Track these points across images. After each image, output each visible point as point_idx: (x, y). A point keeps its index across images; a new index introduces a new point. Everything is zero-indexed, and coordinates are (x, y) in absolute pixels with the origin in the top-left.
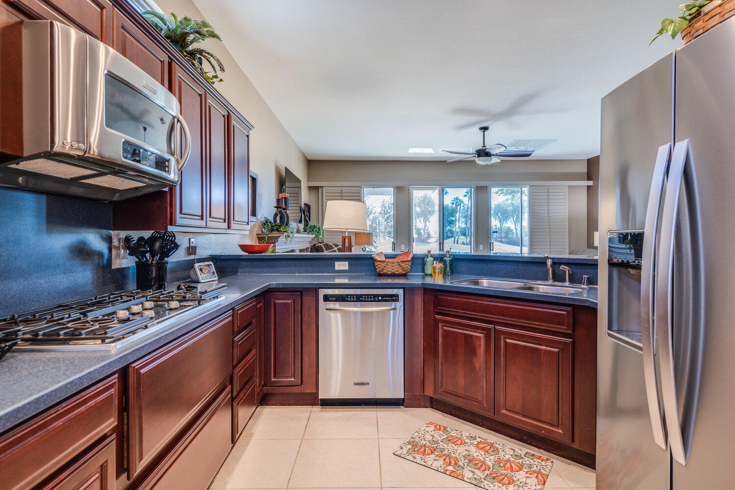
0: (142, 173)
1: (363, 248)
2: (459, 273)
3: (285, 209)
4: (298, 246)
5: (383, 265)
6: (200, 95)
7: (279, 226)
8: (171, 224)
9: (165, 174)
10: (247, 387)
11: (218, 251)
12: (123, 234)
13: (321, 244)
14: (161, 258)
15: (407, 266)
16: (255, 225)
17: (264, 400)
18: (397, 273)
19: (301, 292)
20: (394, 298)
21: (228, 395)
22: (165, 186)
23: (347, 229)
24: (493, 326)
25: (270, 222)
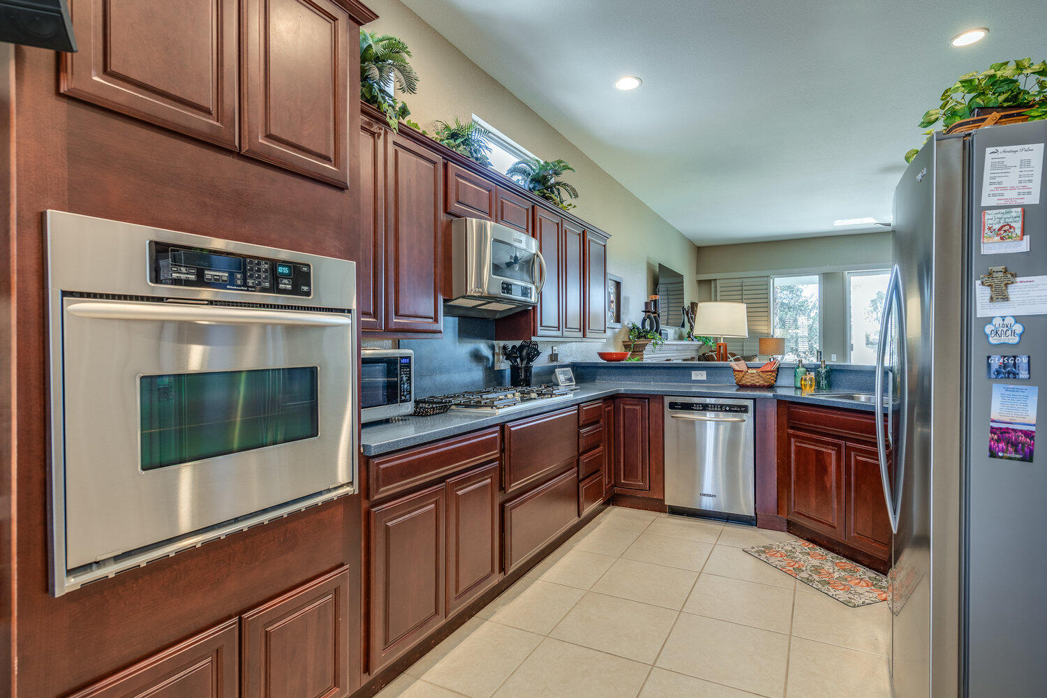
0: (511, 301)
3: (654, 313)
4: (675, 354)
6: (558, 224)
7: (647, 332)
8: (534, 335)
9: (528, 299)
10: (594, 476)
11: (578, 359)
12: (502, 343)
13: (713, 354)
14: (528, 363)
16: (620, 332)
17: (613, 499)
18: (758, 384)
19: (649, 399)
20: (744, 409)
21: (573, 474)
22: (530, 306)
23: (722, 335)
24: (843, 442)
25: (638, 328)
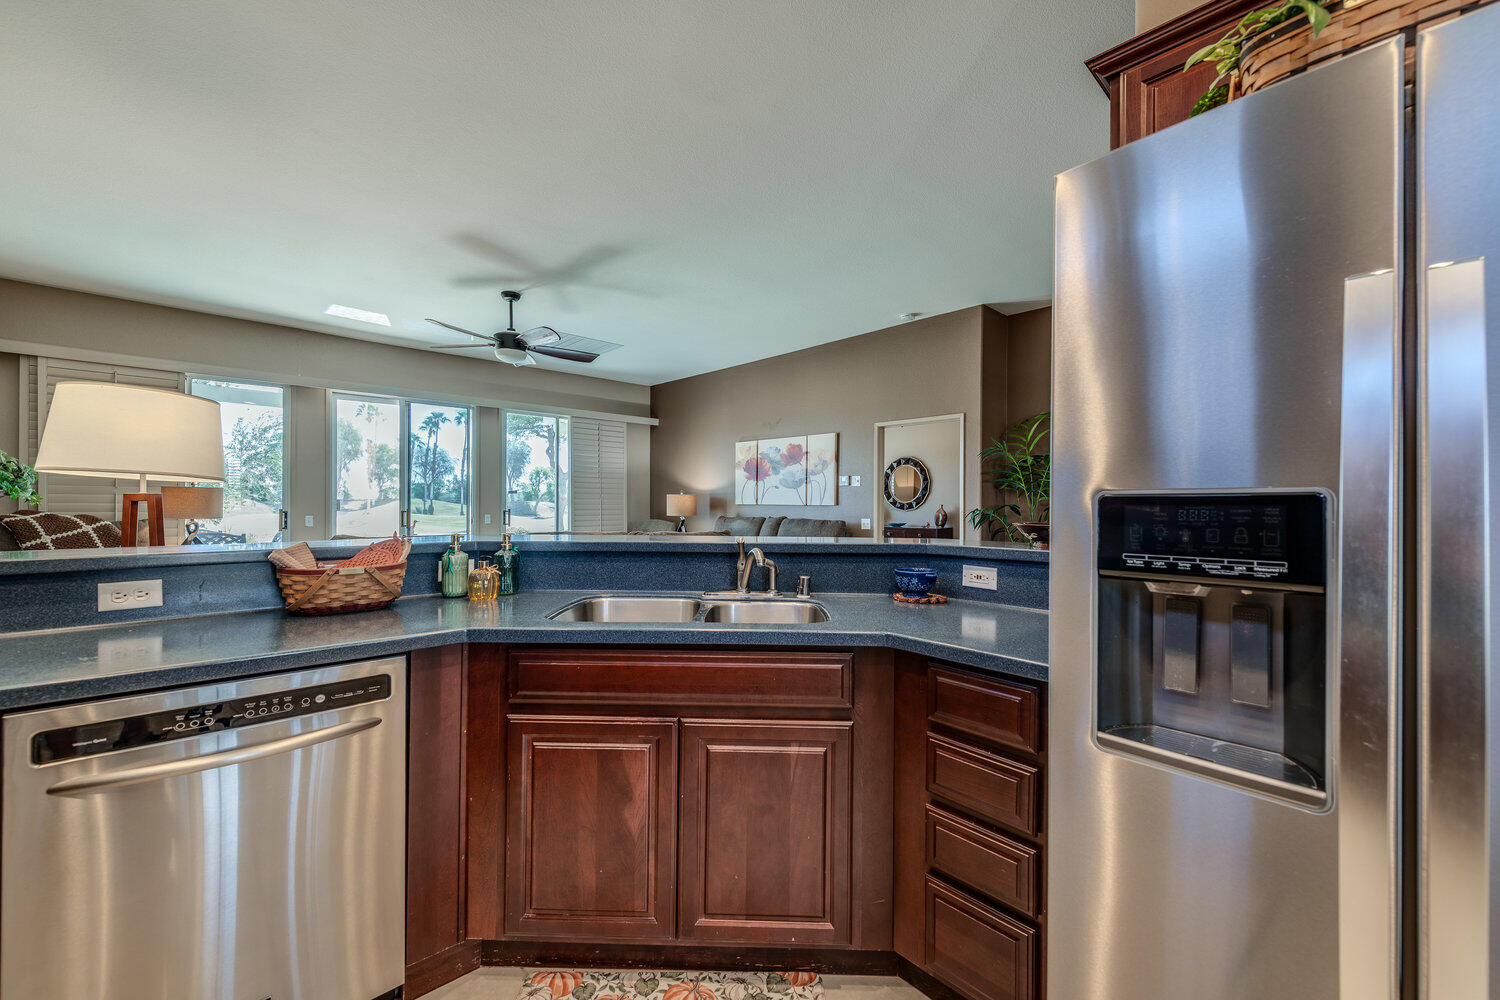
1: (188, 526)
2: (532, 585)
5: (314, 582)
13: (28, 518)
15: (394, 581)
18: (363, 602)
20: (379, 687)
23: (143, 474)
24: (676, 719)
